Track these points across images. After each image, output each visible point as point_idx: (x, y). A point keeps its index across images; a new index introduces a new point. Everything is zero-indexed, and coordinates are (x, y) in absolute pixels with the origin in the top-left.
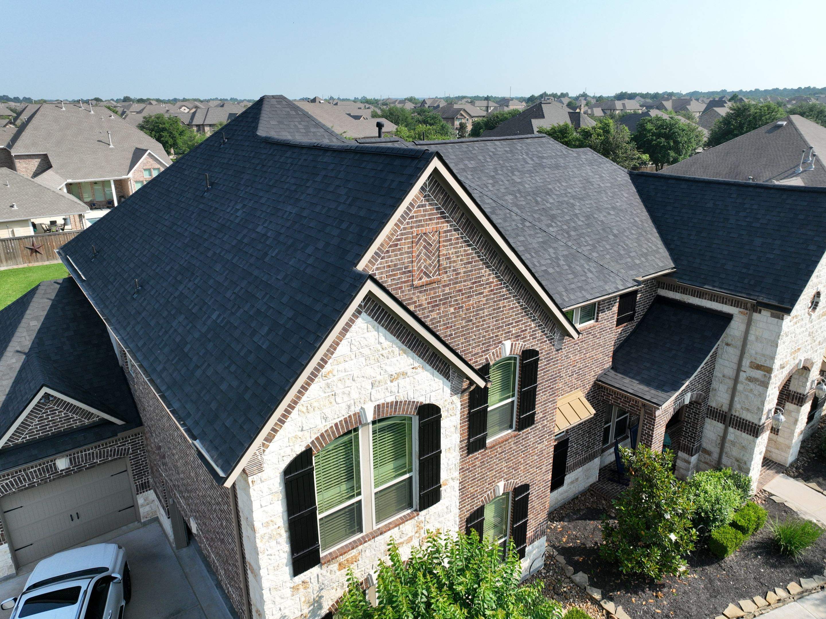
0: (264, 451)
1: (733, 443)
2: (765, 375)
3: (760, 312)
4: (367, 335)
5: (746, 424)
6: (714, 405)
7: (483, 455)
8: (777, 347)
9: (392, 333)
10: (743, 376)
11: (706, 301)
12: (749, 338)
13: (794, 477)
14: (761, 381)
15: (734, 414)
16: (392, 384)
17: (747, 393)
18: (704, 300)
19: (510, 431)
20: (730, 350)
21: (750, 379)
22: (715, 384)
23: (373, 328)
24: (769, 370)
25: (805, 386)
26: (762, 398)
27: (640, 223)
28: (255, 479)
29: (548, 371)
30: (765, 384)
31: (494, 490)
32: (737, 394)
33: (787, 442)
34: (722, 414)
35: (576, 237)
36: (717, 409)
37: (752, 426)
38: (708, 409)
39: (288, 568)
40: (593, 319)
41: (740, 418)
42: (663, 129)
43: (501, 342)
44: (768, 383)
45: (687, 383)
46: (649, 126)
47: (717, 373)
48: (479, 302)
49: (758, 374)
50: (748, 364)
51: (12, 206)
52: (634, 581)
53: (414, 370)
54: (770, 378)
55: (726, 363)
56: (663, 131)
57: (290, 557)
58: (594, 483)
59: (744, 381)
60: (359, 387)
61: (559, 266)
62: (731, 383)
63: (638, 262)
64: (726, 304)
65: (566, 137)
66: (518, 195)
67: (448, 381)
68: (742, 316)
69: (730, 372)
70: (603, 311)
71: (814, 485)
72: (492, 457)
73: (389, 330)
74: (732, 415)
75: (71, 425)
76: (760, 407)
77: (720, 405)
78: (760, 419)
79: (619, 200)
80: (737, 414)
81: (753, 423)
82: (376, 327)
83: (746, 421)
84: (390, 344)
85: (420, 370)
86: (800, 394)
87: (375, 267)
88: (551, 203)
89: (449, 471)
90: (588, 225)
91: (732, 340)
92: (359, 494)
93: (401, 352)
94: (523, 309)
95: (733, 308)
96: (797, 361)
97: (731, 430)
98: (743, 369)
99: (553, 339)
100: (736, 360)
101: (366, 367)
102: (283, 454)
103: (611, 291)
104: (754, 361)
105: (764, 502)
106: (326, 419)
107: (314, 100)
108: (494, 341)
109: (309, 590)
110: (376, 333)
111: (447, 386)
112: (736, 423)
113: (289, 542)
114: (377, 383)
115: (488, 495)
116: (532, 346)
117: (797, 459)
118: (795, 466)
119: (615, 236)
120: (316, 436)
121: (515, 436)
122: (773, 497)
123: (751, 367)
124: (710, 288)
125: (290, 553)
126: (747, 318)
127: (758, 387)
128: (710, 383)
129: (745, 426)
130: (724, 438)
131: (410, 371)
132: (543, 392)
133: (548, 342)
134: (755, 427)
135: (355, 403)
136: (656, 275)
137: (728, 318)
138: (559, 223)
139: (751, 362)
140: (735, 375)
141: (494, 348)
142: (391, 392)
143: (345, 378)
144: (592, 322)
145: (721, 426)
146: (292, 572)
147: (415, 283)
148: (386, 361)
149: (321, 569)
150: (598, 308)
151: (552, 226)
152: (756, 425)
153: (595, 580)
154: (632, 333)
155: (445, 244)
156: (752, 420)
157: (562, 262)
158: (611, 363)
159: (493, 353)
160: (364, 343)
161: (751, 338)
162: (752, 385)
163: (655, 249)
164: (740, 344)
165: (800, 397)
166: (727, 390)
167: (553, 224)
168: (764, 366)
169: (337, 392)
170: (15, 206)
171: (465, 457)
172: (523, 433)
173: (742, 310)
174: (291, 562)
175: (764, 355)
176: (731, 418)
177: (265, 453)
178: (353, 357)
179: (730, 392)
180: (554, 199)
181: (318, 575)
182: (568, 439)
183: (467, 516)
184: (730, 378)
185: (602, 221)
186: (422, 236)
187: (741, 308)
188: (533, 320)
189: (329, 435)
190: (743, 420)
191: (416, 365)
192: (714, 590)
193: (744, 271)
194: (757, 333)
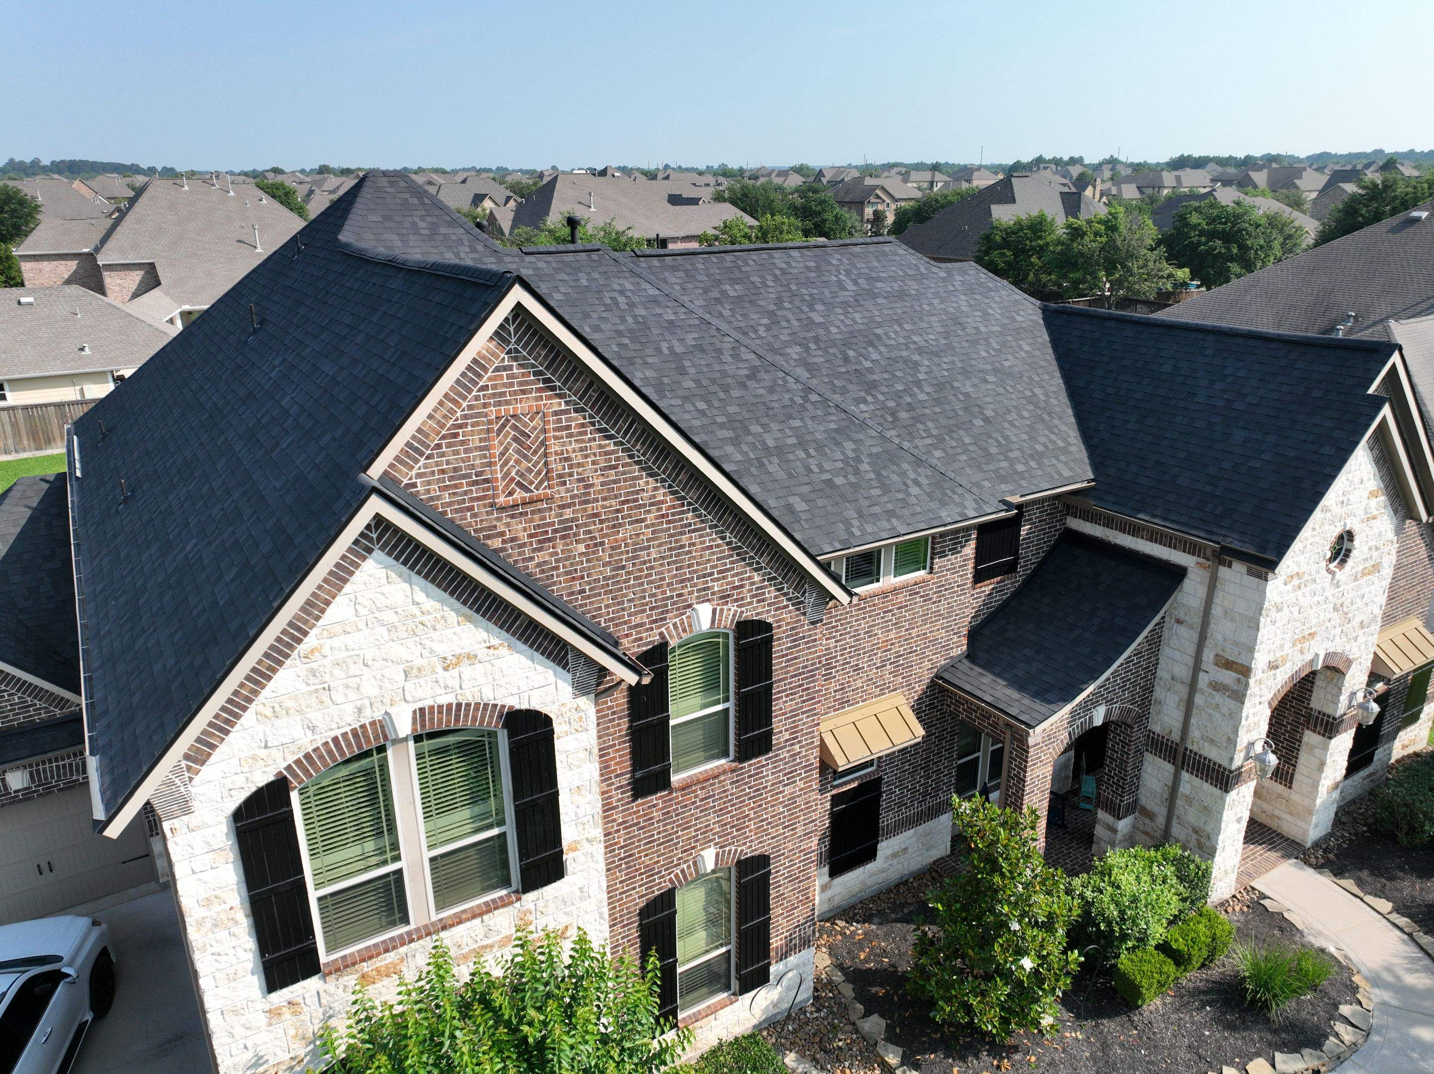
0: (191, 779)
1: (1189, 800)
2: (1239, 680)
3: (1230, 566)
4: (387, 589)
5: (1209, 766)
6: (1157, 729)
7: (665, 802)
8: (1258, 629)
9: (439, 586)
10: (1203, 680)
11: (1143, 541)
12: (1213, 612)
13: (1317, 867)
14: (1233, 691)
15: (1190, 747)
16: (447, 674)
17: (1210, 711)
18: (1139, 540)
19: (723, 761)
20: (1182, 631)
21: (1216, 686)
22: (1159, 693)
23: (400, 576)
24: (1245, 671)
25: (1336, 702)
26: (1234, 720)
27: (1043, 398)
28: (177, 826)
29: (796, 658)
30: (1239, 697)
31: (695, 863)
32: (1195, 711)
33: (1306, 802)
34: (1171, 747)
35: (908, 422)
36: (1163, 737)
37: (1218, 771)
38: (1149, 736)
39: (256, 977)
40: (924, 568)
41: (1200, 756)
42: (1221, 223)
43: (690, 606)
44: (1244, 695)
45: (1091, 689)
46: (1194, 219)
47: (1162, 673)
48: (638, 535)
49: (1228, 677)
50: (1211, 657)
51: (82, 349)
52: (964, 1037)
53: (491, 651)
54: (1247, 685)
55: (1177, 655)
56: (1220, 227)
57: (258, 958)
58: (942, 858)
59: (1206, 689)
60: (379, 677)
61: (857, 472)
62: (1184, 691)
63: (1020, 468)
64: (1175, 548)
65: (1040, 238)
66: (812, 346)
67: (565, 672)
68: (1202, 572)
69: (1183, 672)
70: (943, 554)
71: (1349, 883)
72: (686, 806)
73: (433, 581)
74: (1186, 749)
75: (30, 716)
76: (1232, 736)
77: (1167, 731)
78: (1232, 759)
79: (1010, 357)
80: (1195, 748)
81: (1220, 766)
82: (406, 576)
83: (1210, 761)
84: (438, 605)
85: (504, 651)
86: (1329, 716)
87: (414, 472)
88: (872, 361)
89: (581, 827)
90: (938, 402)
91: (1186, 614)
92: (397, 858)
93: (461, 619)
94: (733, 549)
95: (1186, 555)
96: (1309, 657)
97: (1185, 775)
98: (1204, 667)
99: (802, 602)
100: (1191, 649)
101: (392, 643)
102: (231, 787)
103: (949, 520)
104: (1221, 653)
105: (1245, 909)
106: (313, 729)
107: (603, 173)
108: (673, 604)
109: (302, 1017)
110: (406, 586)
111: (564, 680)
112: (1194, 764)
113: (254, 934)
114: (415, 671)
115: (683, 871)
116: (757, 614)
117: (1330, 835)
118: (1324, 846)
119: (987, 420)
120: (296, 757)
121: (733, 771)
122: (1265, 902)
123: (1216, 664)
124: (1147, 518)
125: (258, 954)
126: (1208, 575)
127: (1228, 700)
128: (1149, 689)
129: (1208, 771)
130: (1174, 789)
131: (482, 653)
132: (787, 696)
133: (791, 608)
134: (1223, 773)
135: (371, 704)
136: (1053, 492)
137: (1178, 574)
138: (881, 397)
139: (1217, 655)
140: (1190, 678)
141: (676, 616)
142: (446, 687)
143: (348, 660)
144: (921, 574)
145: (1169, 768)
146: (264, 985)
147: (501, 500)
148: (432, 633)
149: (325, 982)
150: (933, 548)
151: (865, 401)
152: (1225, 769)
153: (898, 1031)
154: (1014, 595)
155: (557, 434)
156: (1219, 760)
157: (864, 467)
158: (965, 648)
159: (675, 625)
160: (381, 602)
161: (1217, 611)
162: (1218, 698)
163: (1061, 444)
164: (1197, 621)
165: (1327, 722)
166: (1179, 704)
167: (870, 399)
168: (1237, 663)
169: (332, 684)
170: (87, 349)
171: (628, 803)
172: (750, 765)
173: (1201, 560)
174: (261, 968)
175: (1236, 644)
176: (1185, 754)
177: (194, 783)
178: (362, 625)
179: (1183, 708)
180: (881, 353)
181: (318, 993)
182: (880, 779)
183: (641, 905)
184: (1183, 683)
185: (967, 395)
186: (507, 421)
187: (1199, 556)
188: (756, 570)
189: (321, 757)
190: (1205, 759)
191: (495, 641)
192: (1107, 1062)
193: (1208, 488)
194: (1226, 604)
